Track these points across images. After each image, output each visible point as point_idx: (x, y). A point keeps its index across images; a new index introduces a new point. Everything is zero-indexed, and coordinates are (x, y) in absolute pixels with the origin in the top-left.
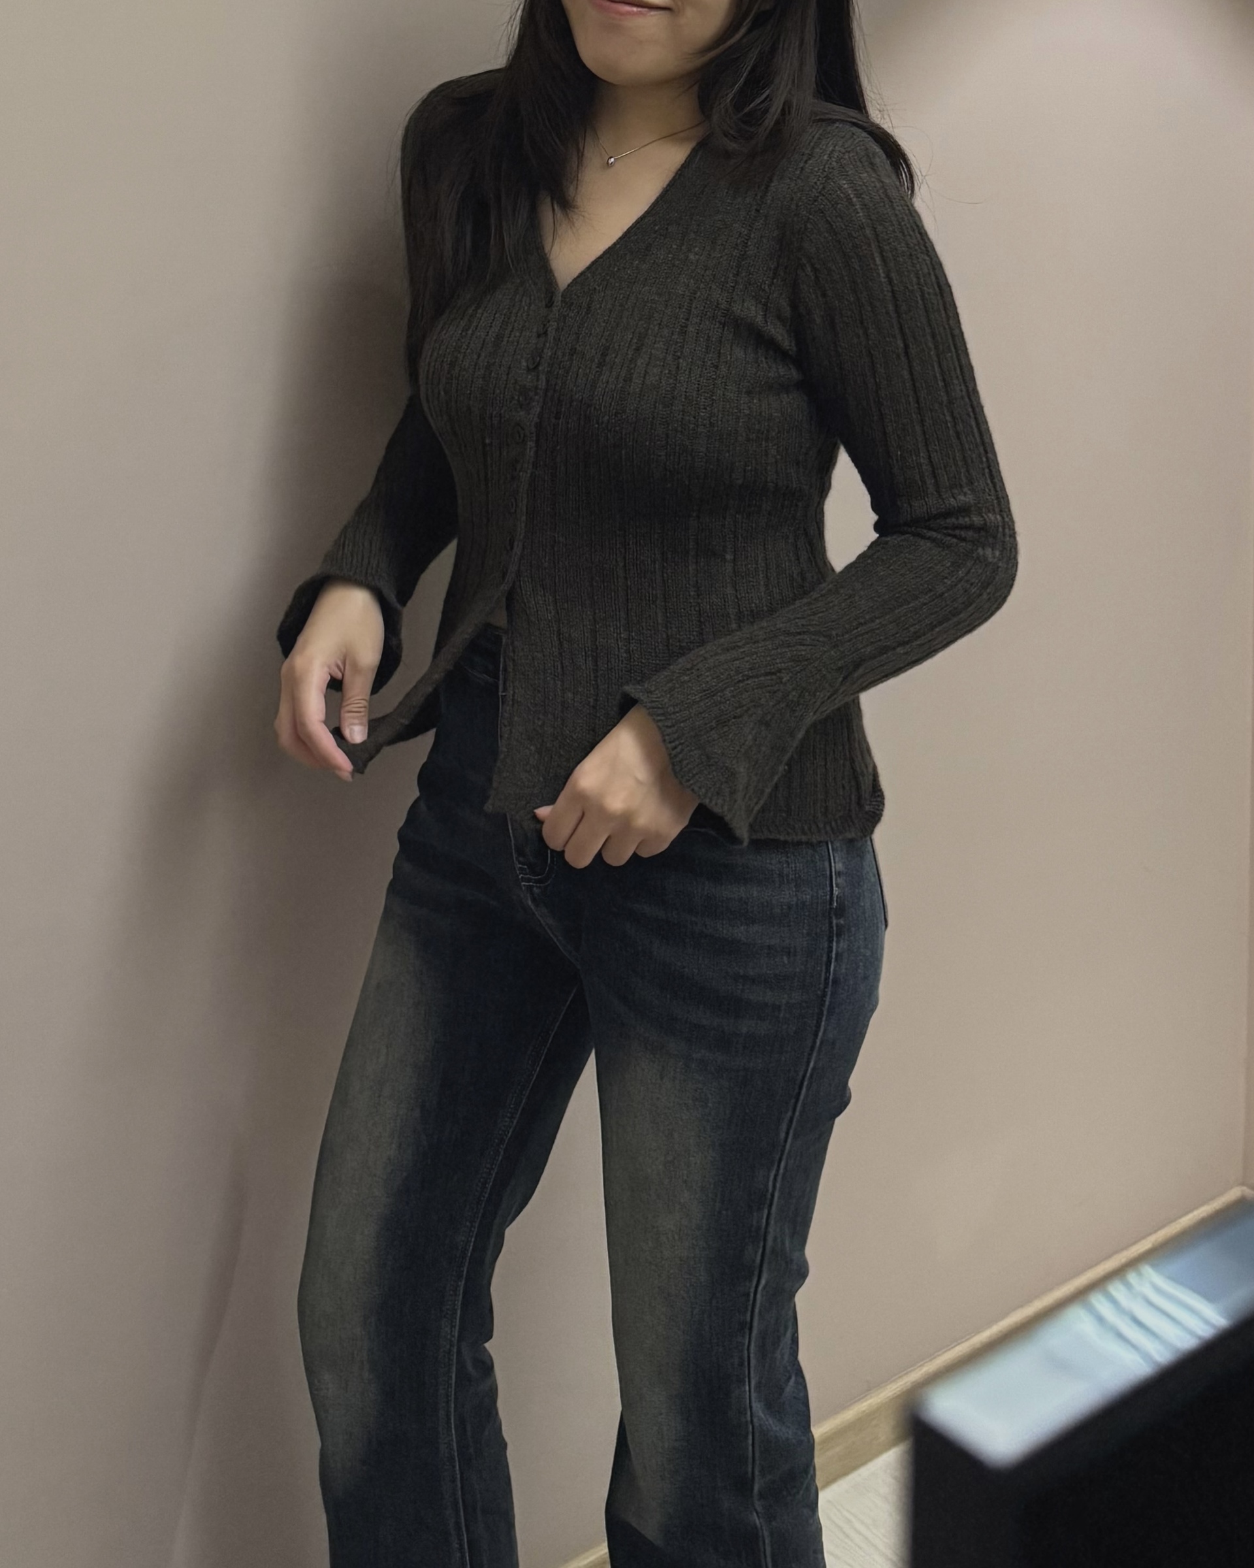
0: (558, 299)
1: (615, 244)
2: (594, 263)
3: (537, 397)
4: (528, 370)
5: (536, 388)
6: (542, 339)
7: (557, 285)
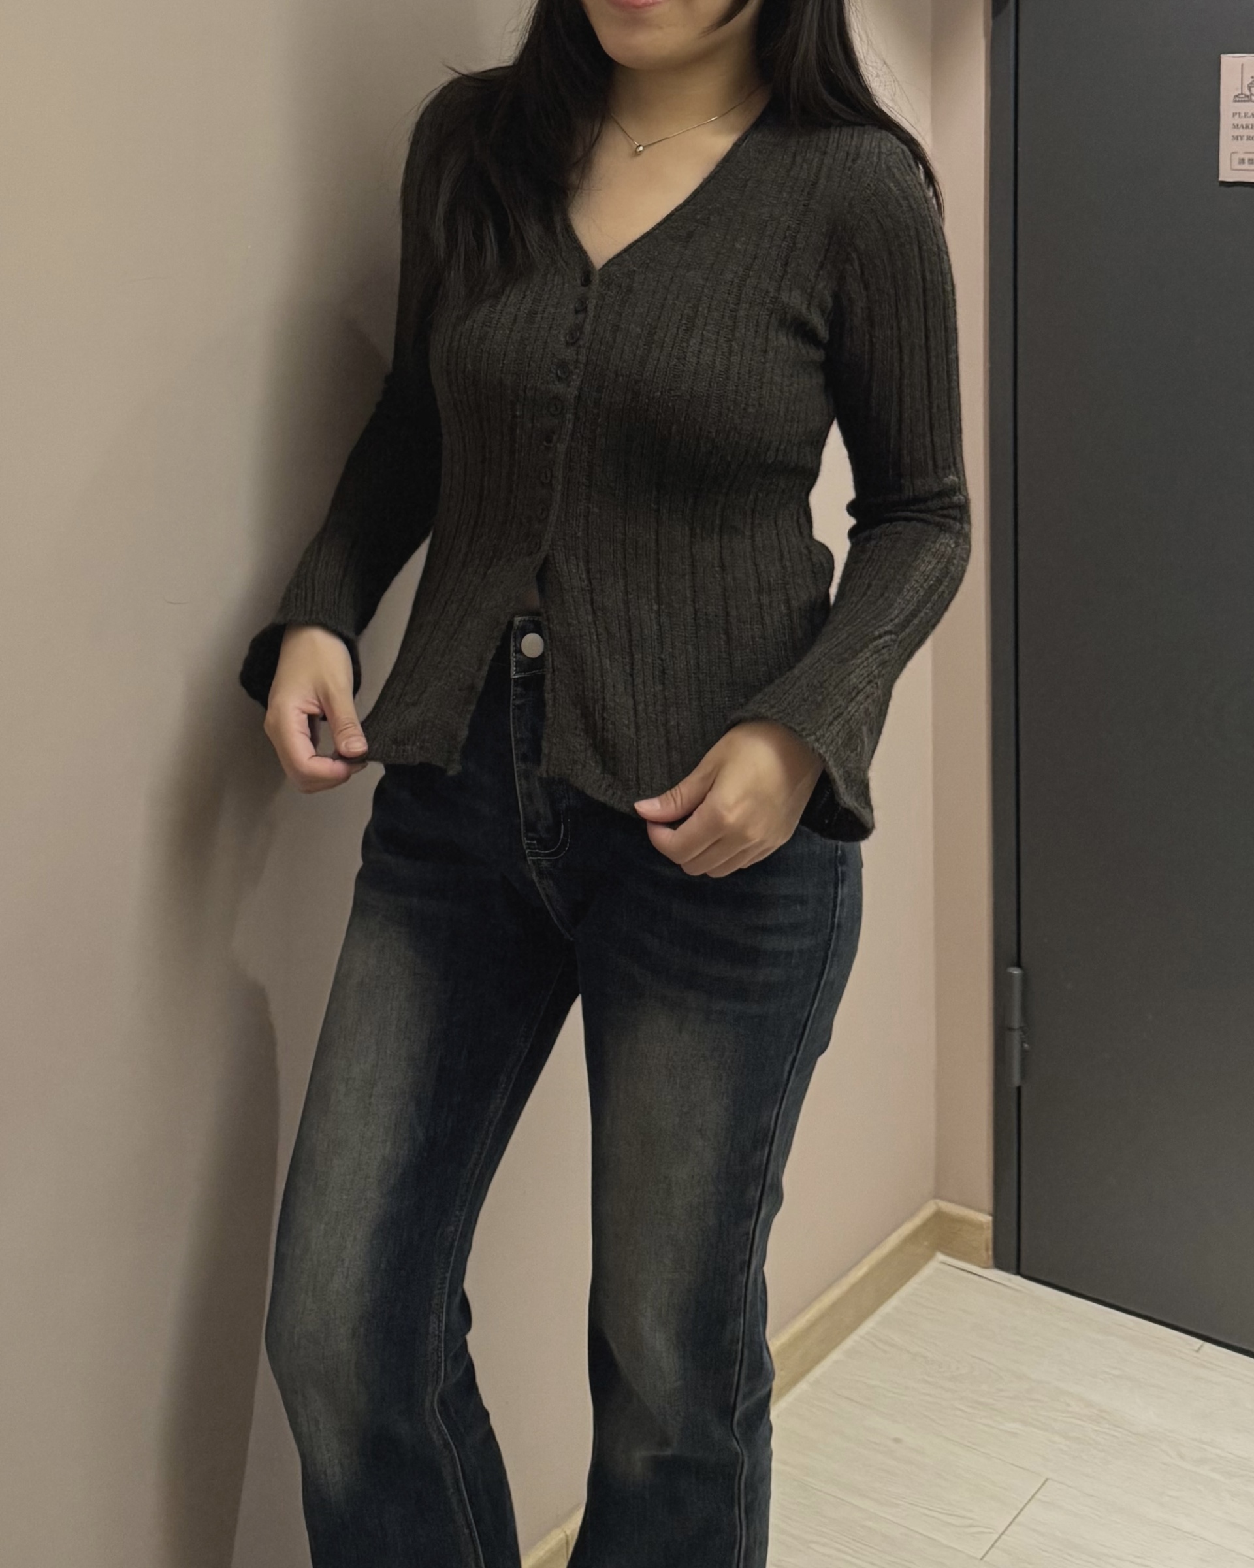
0: (596, 279)
1: (654, 229)
2: (631, 246)
3: (577, 371)
4: (567, 344)
5: (577, 361)
6: (581, 316)
7: (593, 267)
